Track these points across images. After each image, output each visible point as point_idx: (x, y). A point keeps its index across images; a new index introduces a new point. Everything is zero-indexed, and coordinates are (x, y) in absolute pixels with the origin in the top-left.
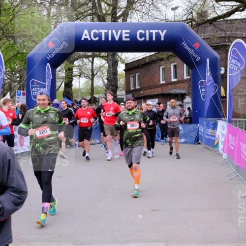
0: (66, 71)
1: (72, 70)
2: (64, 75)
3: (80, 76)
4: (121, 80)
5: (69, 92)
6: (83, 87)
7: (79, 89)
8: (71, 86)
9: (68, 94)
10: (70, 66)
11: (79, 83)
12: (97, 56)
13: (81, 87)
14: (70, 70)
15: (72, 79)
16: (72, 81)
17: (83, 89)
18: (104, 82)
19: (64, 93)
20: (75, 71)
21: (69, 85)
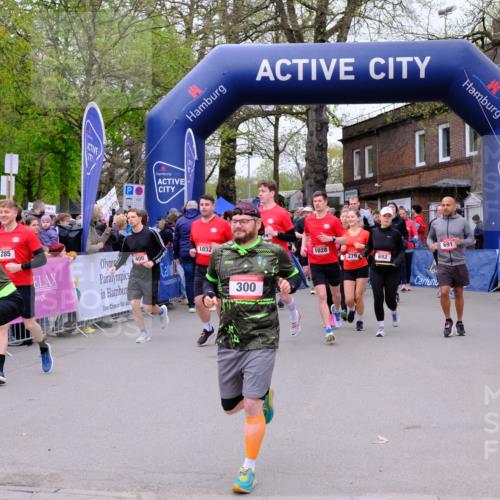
0: (223, 144)
1: (234, 141)
2: (218, 151)
3: (250, 154)
4: (333, 160)
5: (228, 186)
6: (255, 176)
7: (249, 181)
8: (233, 174)
9: (227, 190)
10: (229, 133)
11: (249, 168)
12: (286, 113)
13: (251, 176)
14: (230, 142)
15: (235, 159)
16: (234, 164)
17: (256, 179)
18: (298, 164)
19: (218, 187)
20: (242, 144)
21: (228, 172)
